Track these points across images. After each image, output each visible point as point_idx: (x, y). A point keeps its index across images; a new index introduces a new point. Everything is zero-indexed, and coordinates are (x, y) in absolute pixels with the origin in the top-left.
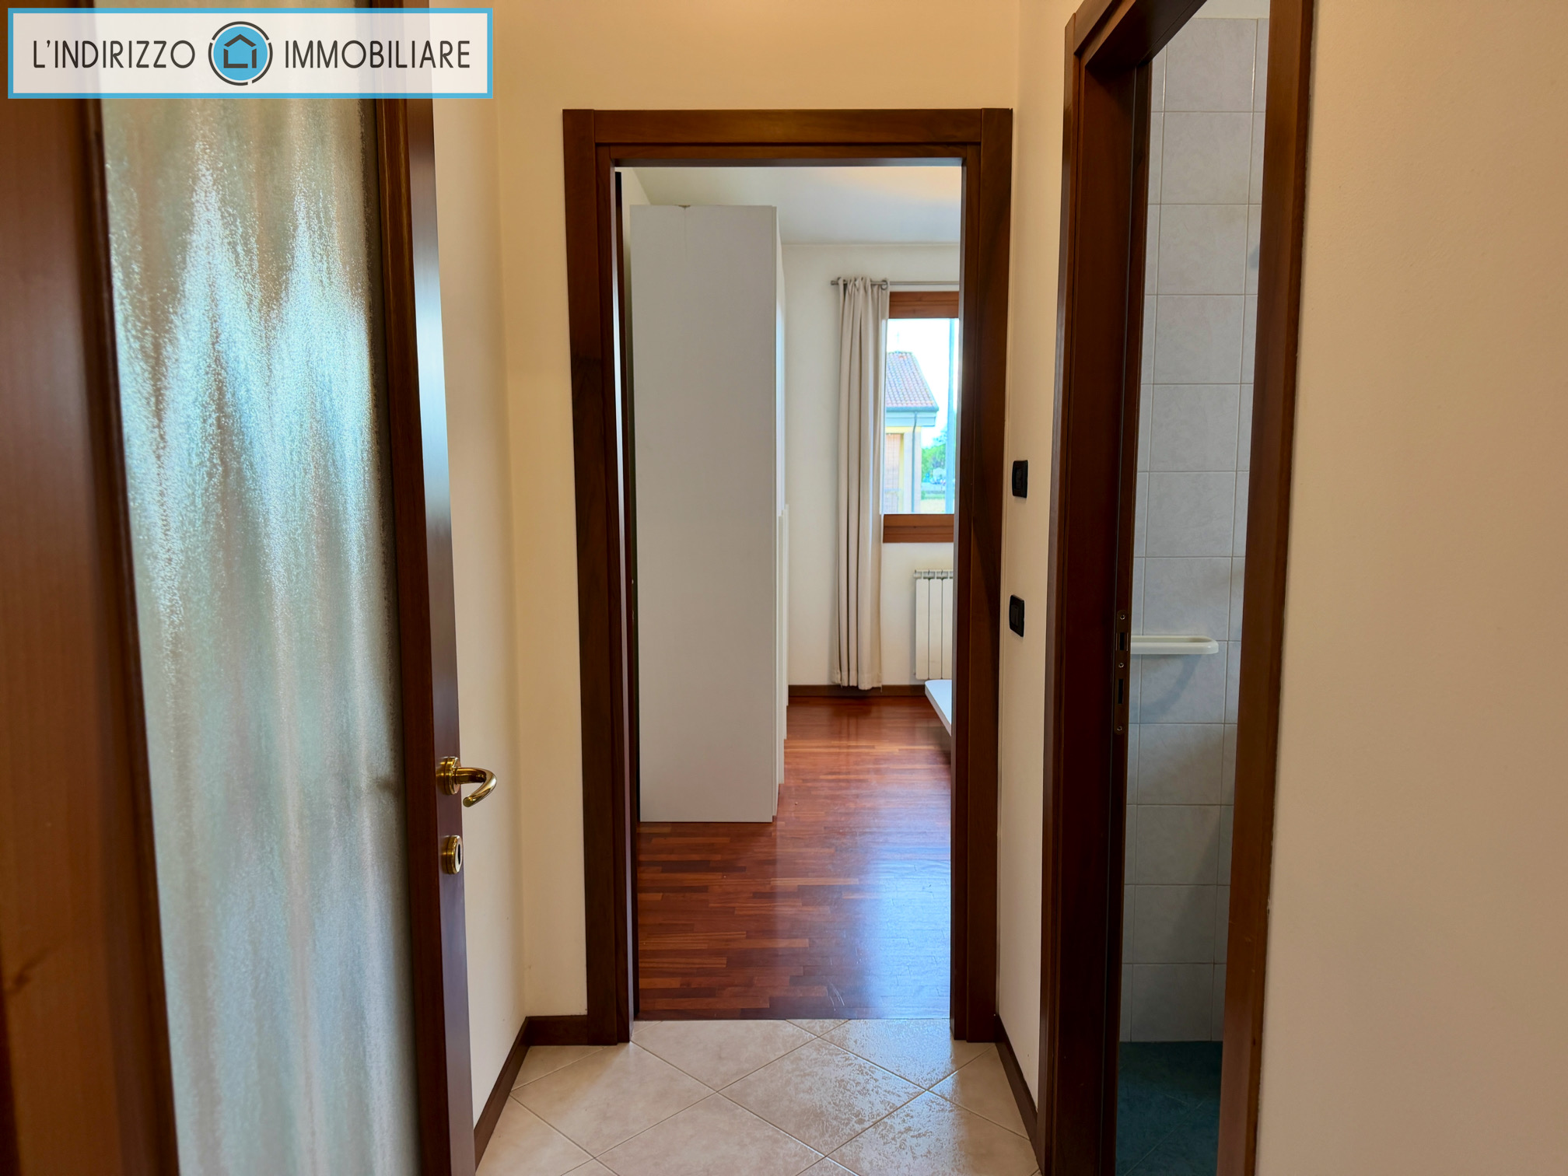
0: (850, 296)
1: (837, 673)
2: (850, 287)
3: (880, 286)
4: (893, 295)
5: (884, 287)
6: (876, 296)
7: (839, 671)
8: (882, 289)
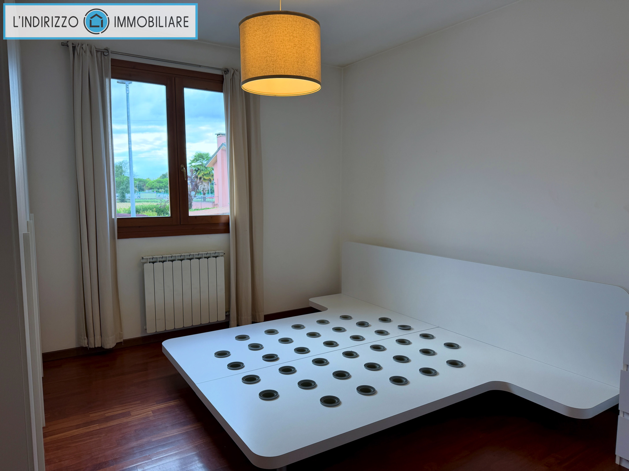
0: (79, 55)
1: (85, 339)
2: (78, 48)
3: (102, 53)
4: (113, 60)
5: (105, 54)
6: (100, 60)
7: (86, 337)
8: (104, 55)
